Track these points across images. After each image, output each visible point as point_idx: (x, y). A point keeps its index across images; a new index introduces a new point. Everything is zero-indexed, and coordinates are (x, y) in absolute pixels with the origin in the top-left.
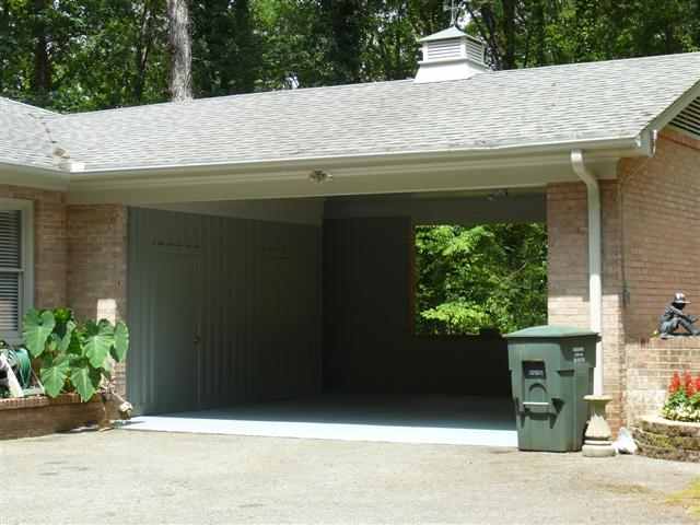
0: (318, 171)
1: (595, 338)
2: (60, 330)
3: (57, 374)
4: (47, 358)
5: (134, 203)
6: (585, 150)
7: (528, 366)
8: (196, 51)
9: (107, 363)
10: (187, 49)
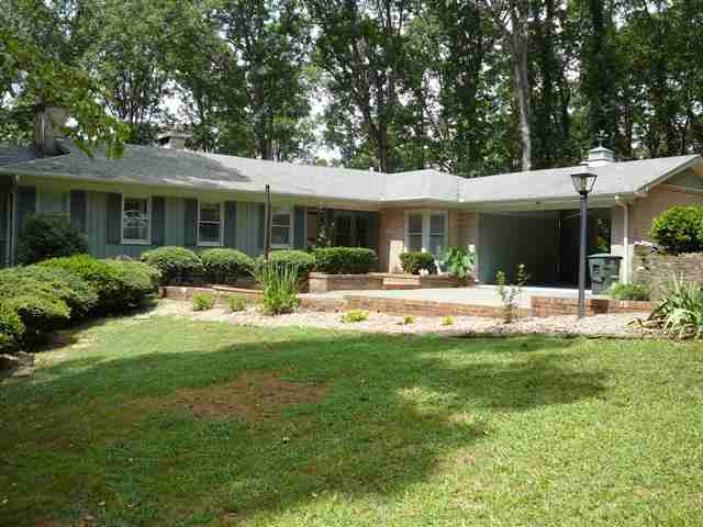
0: (538, 202)
1: (621, 258)
2: (454, 254)
3: (453, 268)
4: (449, 263)
5: (483, 211)
6: (620, 195)
7: (595, 266)
8: (532, 144)
9: (469, 264)
10: (528, 144)
